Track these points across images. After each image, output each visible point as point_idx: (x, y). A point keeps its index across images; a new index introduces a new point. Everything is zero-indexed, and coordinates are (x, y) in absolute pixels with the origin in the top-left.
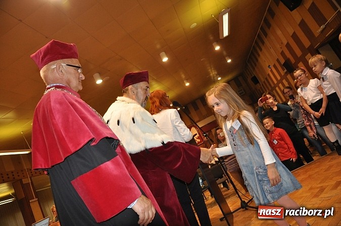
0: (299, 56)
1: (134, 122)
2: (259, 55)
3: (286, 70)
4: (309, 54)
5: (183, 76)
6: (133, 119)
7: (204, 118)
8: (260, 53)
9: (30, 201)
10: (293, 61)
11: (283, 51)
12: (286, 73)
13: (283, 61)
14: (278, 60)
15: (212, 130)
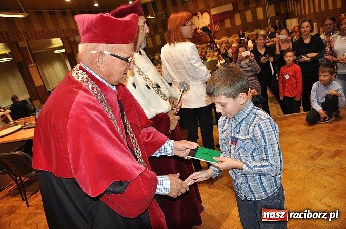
7: (221, 4)
9: (29, 66)
15: (225, 21)
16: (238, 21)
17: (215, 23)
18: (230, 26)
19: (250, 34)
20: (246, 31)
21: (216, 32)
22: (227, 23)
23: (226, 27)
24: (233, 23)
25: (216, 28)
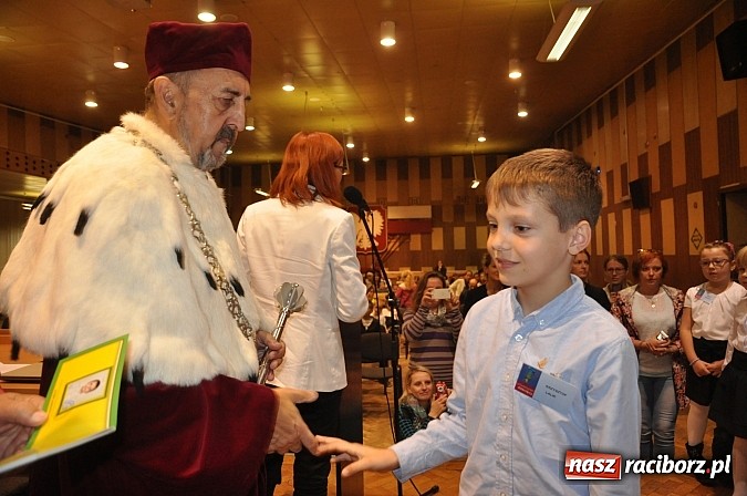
0: (675, 185)
1: (79, 230)
2: (590, 134)
3: (627, 198)
4: (700, 193)
5: (409, 97)
6: (83, 219)
7: (410, 202)
8: (595, 132)
10: (656, 187)
11: (647, 153)
12: (626, 202)
13: (633, 176)
14: (624, 168)
15: (412, 236)
16: (437, 243)
17: (392, 235)
18: (419, 249)
19: (458, 272)
20: (451, 265)
21: (390, 254)
22: (416, 242)
23: (412, 248)
24: (427, 244)
25: (392, 245)
